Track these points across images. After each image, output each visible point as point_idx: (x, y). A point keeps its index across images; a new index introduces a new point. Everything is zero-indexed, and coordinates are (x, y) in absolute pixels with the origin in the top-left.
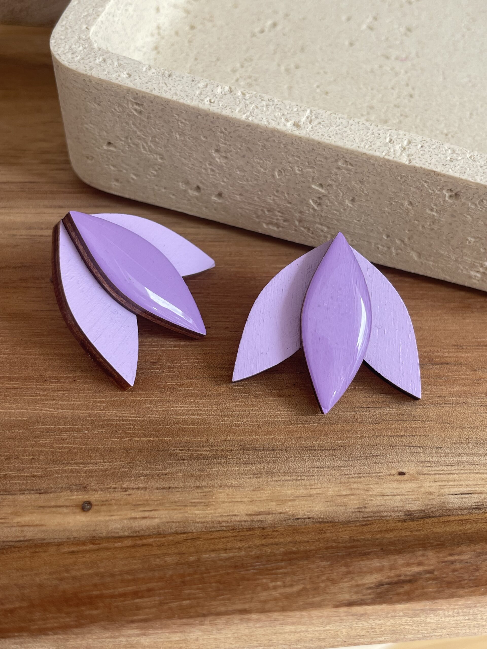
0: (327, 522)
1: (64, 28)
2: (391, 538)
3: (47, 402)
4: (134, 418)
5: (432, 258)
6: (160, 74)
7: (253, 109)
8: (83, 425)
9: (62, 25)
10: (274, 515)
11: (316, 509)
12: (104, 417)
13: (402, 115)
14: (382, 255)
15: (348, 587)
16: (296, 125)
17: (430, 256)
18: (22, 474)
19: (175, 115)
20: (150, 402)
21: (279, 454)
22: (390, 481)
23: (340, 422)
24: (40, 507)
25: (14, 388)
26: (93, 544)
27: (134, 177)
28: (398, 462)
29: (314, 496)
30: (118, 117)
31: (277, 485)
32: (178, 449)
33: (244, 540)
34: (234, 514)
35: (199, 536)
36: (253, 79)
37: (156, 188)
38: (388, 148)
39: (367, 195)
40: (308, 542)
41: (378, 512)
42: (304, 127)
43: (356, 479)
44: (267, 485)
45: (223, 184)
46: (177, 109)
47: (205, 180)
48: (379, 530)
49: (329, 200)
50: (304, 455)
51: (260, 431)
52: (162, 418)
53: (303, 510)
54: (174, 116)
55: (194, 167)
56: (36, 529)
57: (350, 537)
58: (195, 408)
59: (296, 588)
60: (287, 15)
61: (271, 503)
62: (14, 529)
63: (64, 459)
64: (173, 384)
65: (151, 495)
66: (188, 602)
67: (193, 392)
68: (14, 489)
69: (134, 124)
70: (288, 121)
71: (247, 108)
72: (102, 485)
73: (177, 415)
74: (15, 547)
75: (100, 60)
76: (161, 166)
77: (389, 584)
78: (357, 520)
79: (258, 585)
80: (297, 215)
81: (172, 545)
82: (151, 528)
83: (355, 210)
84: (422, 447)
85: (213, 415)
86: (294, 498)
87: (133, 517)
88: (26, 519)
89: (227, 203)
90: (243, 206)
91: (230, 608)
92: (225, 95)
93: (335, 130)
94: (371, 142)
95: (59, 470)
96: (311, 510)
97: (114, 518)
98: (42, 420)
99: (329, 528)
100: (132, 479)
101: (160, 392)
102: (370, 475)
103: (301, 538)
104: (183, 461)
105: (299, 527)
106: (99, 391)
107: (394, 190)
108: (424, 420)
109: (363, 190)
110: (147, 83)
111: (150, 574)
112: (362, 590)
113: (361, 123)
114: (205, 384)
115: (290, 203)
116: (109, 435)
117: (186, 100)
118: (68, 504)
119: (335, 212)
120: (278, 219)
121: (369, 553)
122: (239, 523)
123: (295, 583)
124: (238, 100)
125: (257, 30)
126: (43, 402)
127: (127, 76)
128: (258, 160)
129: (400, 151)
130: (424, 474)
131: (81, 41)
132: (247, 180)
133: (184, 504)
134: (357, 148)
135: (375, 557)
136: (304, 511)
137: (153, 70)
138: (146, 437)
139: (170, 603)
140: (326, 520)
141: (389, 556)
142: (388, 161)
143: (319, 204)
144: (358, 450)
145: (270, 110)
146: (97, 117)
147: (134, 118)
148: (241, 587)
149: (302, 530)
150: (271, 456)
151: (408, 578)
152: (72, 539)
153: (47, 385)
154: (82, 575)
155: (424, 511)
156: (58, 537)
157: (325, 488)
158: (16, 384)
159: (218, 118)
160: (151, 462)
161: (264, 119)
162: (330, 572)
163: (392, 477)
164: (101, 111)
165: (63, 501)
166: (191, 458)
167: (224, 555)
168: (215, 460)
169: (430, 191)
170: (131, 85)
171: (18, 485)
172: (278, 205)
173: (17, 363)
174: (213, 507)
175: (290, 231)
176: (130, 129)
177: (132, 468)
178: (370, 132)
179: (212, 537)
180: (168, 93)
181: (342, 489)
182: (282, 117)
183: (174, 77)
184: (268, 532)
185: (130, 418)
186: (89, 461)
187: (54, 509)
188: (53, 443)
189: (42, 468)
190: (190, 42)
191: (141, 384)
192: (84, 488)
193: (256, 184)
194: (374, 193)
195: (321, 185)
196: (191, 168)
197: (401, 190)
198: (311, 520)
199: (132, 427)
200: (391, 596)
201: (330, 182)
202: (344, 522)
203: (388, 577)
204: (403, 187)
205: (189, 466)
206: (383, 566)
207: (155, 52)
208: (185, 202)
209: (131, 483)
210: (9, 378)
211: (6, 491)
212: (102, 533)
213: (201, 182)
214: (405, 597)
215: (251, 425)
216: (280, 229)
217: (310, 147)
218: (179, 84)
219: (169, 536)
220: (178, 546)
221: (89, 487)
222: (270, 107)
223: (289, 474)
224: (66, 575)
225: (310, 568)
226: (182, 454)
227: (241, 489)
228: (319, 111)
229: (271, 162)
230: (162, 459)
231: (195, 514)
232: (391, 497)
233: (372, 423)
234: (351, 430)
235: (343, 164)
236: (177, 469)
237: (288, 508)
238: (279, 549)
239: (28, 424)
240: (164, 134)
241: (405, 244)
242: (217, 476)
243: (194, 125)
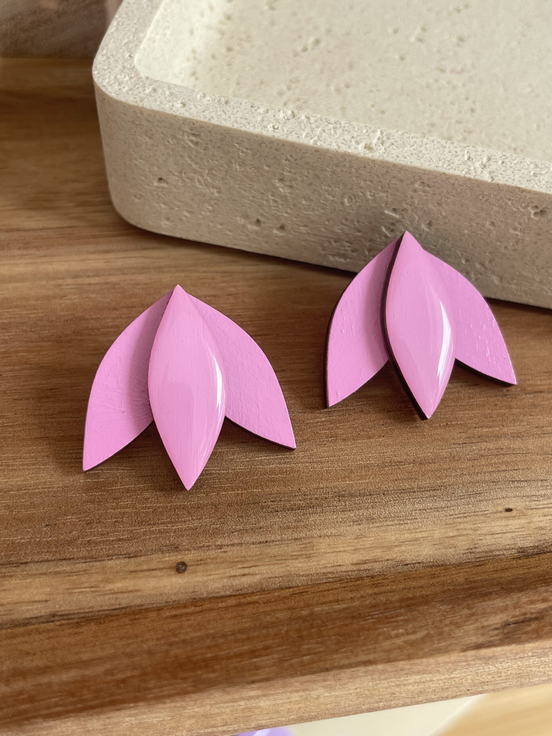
0: (438, 566)
1: (105, 58)
2: (509, 576)
4: (218, 472)
5: (515, 281)
6: (216, 101)
7: (320, 133)
9: (103, 54)
10: (381, 562)
11: (425, 553)
13: (465, 131)
15: (474, 629)
16: (368, 147)
17: (513, 279)
18: (107, 539)
19: (236, 145)
20: (233, 454)
21: (377, 499)
22: (498, 518)
23: (437, 460)
24: (131, 572)
26: (195, 606)
27: (187, 214)
28: (504, 498)
30: (172, 150)
31: (380, 531)
32: (269, 500)
33: (354, 591)
34: (339, 564)
35: (306, 590)
37: (211, 224)
38: (467, 166)
39: (445, 217)
40: (422, 587)
41: (490, 552)
42: (377, 149)
43: (462, 519)
44: (369, 532)
45: (286, 215)
46: (238, 138)
47: (266, 213)
48: (495, 569)
49: (403, 225)
50: (404, 497)
51: (353, 476)
52: (247, 469)
53: (410, 556)
54: (235, 146)
55: (255, 199)
56: (131, 595)
57: (466, 579)
59: (419, 635)
60: (329, 31)
61: (376, 551)
62: (107, 597)
63: (150, 519)
65: (248, 550)
66: (308, 657)
68: (101, 555)
69: (189, 157)
70: (359, 144)
71: (314, 133)
72: (194, 543)
73: (263, 465)
74: (112, 616)
75: (150, 90)
76: (218, 200)
77: (515, 623)
78: (469, 561)
79: (379, 635)
80: (368, 244)
81: (280, 600)
82: (253, 585)
83: (431, 234)
84: (526, 481)
85: (301, 462)
86: (400, 543)
87: (232, 575)
88: (118, 585)
89: (290, 236)
90: (308, 238)
91: (353, 660)
92: (288, 119)
93: (410, 150)
94: (449, 161)
95: (146, 531)
96: (419, 555)
97: (212, 577)
98: (119, 480)
99: (442, 572)
100: (225, 536)
101: (242, 442)
102: (476, 514)
103: (414, 583)
104: (276, 513)
105: (410, 573)
107: (475, 210)
108: (524, 452)
109: (441, 212)
110: (204, 111)
111: (264, 631)
112: (488, 631)
113: (435, 142)
115: (360, 231)
116: (194, 491)
117: (248, 127)
118: (162, 566)
120: (346, 250)
121: (491, 593)
122: (345, 573)
123: (417, 630)
124: (303, 124)
125: (299, 48)
126: (118, 461)
127: (182, 105)
128: (326, 188)
129: (481, 169)
130: (532, 509)
131: (127, 71)
132: (313, 209)
133: (284, 558)
134: (436, 168)
135: (498, 596)
136: (412, 556)
137: (208, 98)
138: (233, 490)
139: (290, 660)
140: (437, 564)
141: (512, 594)
142: (470, 179)
143: (392, 231)
144: (460, 488)
145: (338, 133)
146: (148, 151)
147: (190, 150)
148: (362, 638)
149: (414, 576)
150: (369, 501)
151: (534, 616)
152: (171, 603)
154: (192, 638)
155: (538, 547)
156: (156, 602)
157: (430, 530)
159: (283, 145)
160: (242, 517)
161: (333, 143)
162: (452, 615)
163: (499, 514)
164: (153, 145)
165: (155, 563)
166: (284, 509)
167: (337, 607)
168: (310, 509)
169: (514, 209)
170: (187, 115)
171: (104, 550)
172: (346, 235)
174: (313, 559)
175: (359, 262)
176: (184, 162)
177: (224, 523)
178: (447, 150)
179: (320, 590)
180: (227, 121)
181: (448, 530)
182: (352, 140)
183: (232, 103)
184: (378, 580)
185: (214, 472)
187: (147, 573)
188: (135, 503)
189: (128, 531)
190: (229, 65)
192: (176, 548)
193: (323, 213)
194: (453, 215)
195: (395, 210)
196: (252, 201)
197: (483, 210)
198: (421, 565)
199: (217, 481)
200: (519, 636)
201: (405, 206)
202: (456, 564)
203: (513, 617)
204: (485, 206)
205: (283, 518)
206: (507, 605)
207: (193, 78)
208: (243, 237)
209: (225, 539)
211: (92, 558)
212: (202, 594)
213: (262, 215)
214: (534, 636)
215: (343, 470)
216: (348, 260)
217: (385, 170)
218: (238, 111)
219: (275, 592)
220: (286, 601)
221: (181, 547)
222: (338, 130)
223: (390, 519)
224: (175, 639)
225: (431, 613)
226: (274, 505)
227: (342, 538)
228: (390, 131)
229: (341, 188)
230: (253, 512)
231: (298, 567)
232: (501, 535)
233: (470, 460)
234: (450, 468)
235: (420, 186)
236: (271, 522)
237: (394, 554)
238: (394, 596)
239: (105, 486)
240: (222, 166)
241: (486, 268)
242: (315, 526)
243: (256, 154)
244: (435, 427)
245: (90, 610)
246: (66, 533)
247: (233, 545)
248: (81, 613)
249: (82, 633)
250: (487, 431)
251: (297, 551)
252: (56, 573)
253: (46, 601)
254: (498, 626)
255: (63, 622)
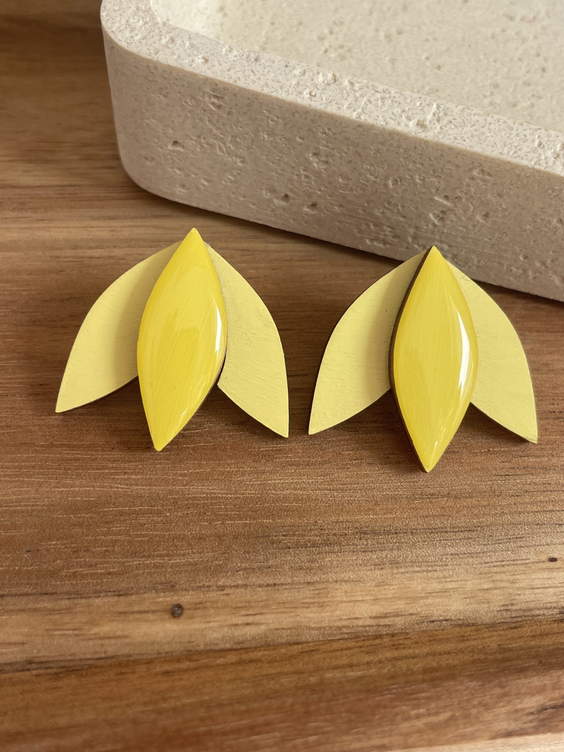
0: (468, 625)
2: (549, 646)
3: (117, 477)
4: (225, 496)
6: (244, 57)
7: (365, 103)
8: (164, 505)
10: (403, 617)
11: (454, 608)
12: (188, 494)
13: (533, 96)
14: (515, 278)
15: (505, 713)
16: (421, 125)
18: (96, 571)
19: (265, 111)
20: (243, 474)
21: (404, 538)
22: (539, 569)
23: (474, 495)
24: (121, 613)
25: (76, 460)
26: (191, 661)
27: (205, 183)
28: (548, 545)
29: (449, 592)
30: (190, 112)
31: (404, 578)
32: (281, 534)
33: (371, 653)
34: (355, 616)
35: (317, 647)
36: (346, 49)
37: (232, 196)
38: (538, 155)
39: (505, 210)
40: (449, 653)
41: (528, 611)
42: (431, 128)
43: (499, 568)
44: (392, 579)
45: (319, 193)
46: (268, 104)
47: (296, 188)
48: (533, 634)
49: (455, 215)
50: (434, 538)
51: (378, 508)
52: (258, 494)
53: (437, 610)
54: (263, 113)
55: (284, 173)
56: (119, 641)
57: (499, 645)
58: (297, 480)
59: (443, 717)
61: (399, 602)
62: (91, 643)
63: (145, 550)
64: (268, 450)
65: (253, 594)
66: (315, 737)
67: (293, 459)
68: (87, 591)
69: (210, 121)
70: (410, 120)
71: (358, 103)
72: (193, 582)
73: (276, 490)
74: (96, 667)
75: (167, 39)
76: (241, 170)
77: (553, 708)
78: (504, 621)
79: (397, 714)
80: (412, 231)
81: (286, 660)
82: (257, 638)
83: (487, 226)
85: (320, 489)
86: (427, 595)
87: (234, 623)
88: (105, 629)
89: (322, 215)
90: (343, 219)
92: (329, 85)
93: (470, 131)
94: (516, 147)
95: (139, 564)
96: (447, 610)
97: (211, 625)
98: (113, 500)
99: (472, 633)
100: (228, 574)
101: (254, 461)
102: (516, 562)
103: (439, 647)
104: (288, 550)
105: (436, 633)
106: (179, 461)
107: (541, 205)
109: (501, 204)
110: (229, 70)
111: (266, 703)
112: (522, 716)
113: (501, 121)
114: (306, 449)
115: (404, 217)
116: (197, 517)
117: (280, 92)
118: (154, 608)
119: (461, 228)
120: (385, 235)
121: (527, 669)
122: (362, 629)
123: (441, 710)
124: (345, 92)
126: (112, 477)
127: (203, 60)
128: (368, 167)
129: (553, 159)
131: (141, 13)
132: (352, 190)
133: (294, 606)
134: (499, 155)
135: (535, 673)
136: (440, 611)
137: (235, 53)
138: (241, 520)
139: (294, 739)
140: (467, 623)
141: (551, 671)
142: (539, 171)
143: (442, 219)
144: (499, 530)
145: (386, 105)
146: (162, 111)
147: (211, 114)
148: (377, 717)
149: (440, 637)
150: (394, 541)
152: (163, 655)
153: (115, 455)
154: (184, 706)
156: (145, 652)
157: (462, 580)
158: (78, 454)
159: (321, 116)
160: (249, 552)
161: (380, 117)
162: (482, 695)
163: (541, 565)
164: (168, 105)
165: (148, 604)
166: (297, 545)
167: (351, 674)
168: (326, 547)
170: (209, 74)
171: (91, 585)
172: (388, 219)
173: (76, 426)
174: (328, 608)
175: (400, 249)
176: (204, 126)
177: (228, 559)
179: (332, 648)
180: (256, 84)
181: (482, 581)
182: (403, 115)
183: (263, 61)
184: (399, 640)
185: (220, 496)
186: (175, 552)
187: (138, 616)
188: (129, 530)
189: (119, 563)
191: (229, 450)
192: (172, 587)
193: (362, 194)
194: (515, 208)
195: (446, 197)
196: (280, 174)
197: (550, 205)
198: (449, 623)
199: (223, 506)
200: (556, 723)
201: (459, 194)
202: (489, 624)
203: (552, 699)
204: (553, 202)
205: (296, 556)
206: (545, 685)
208: (269, 212)
209: (228, 579)
210: (68, 446)
211: (77, 594)
212: (199, 646)
215: (367, 501)
216: (388, 246)
218: (270, 71)
219: (281, 648)
220: (294, 661)
221: (177, 586)
222: (386, 101)
223: (417, 564)
224: (165, 705)
225: (458, 690)
226: (285, 541)
227: (361, 584)
228: (449, 105)
229: (385, 169)
230: (262, 547)
231: (309, 618)
232: (542, 589)
233: (513, 496)
234: (489, 505)
235: (479, 173)
236: (281, 561)
237: (419, 608)
238: (416, 664)
239: (96, 506)
240: (247, 134)
241: (546, 267)
242: (331, 568)
243: (289, 124)
244: (475, 453)
245: (72, 658)
246: (49, 561)
247: (237, 586)
248: (61, 661)
249: (60, 688)
250: (534, 462)
251: (309, 598)
252: (35, 610)
253: (23, 644)
254: (533, 710)
255: (41, 671)
